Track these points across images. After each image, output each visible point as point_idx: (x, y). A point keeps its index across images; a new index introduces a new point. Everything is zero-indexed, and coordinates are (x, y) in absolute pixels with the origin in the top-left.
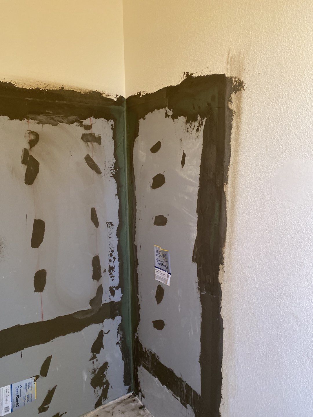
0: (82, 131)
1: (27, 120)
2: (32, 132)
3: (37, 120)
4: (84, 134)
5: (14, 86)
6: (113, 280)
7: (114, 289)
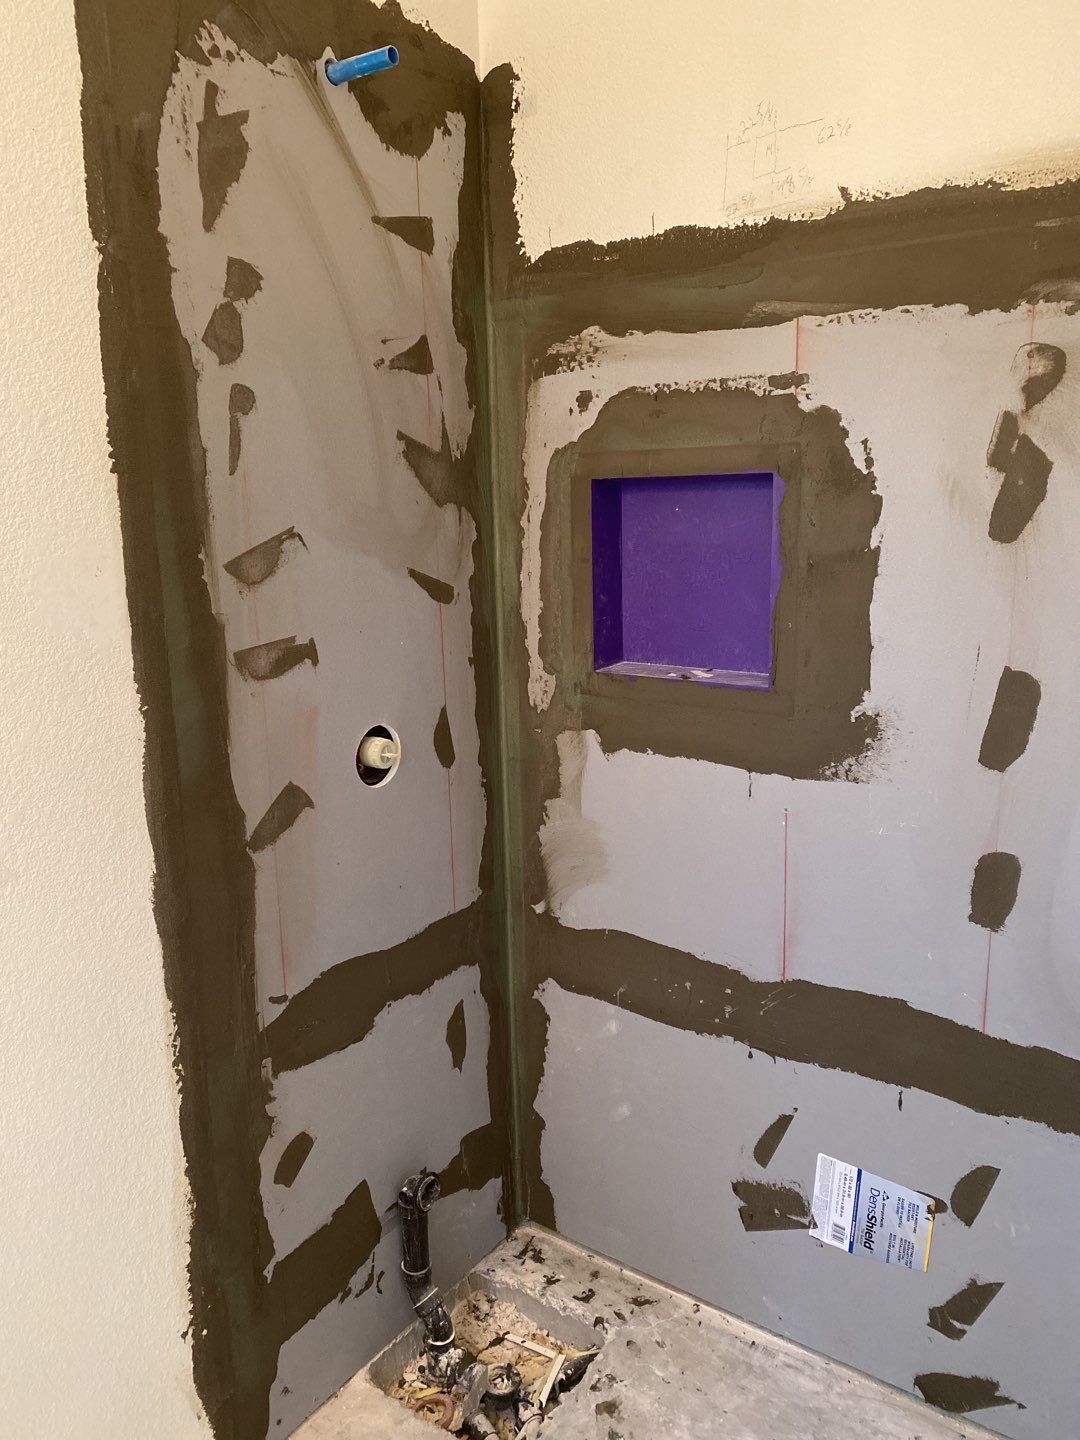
1: (1028, 306)
2: (1042, 349)
3: (1066, 300)
5: (1003, 189)
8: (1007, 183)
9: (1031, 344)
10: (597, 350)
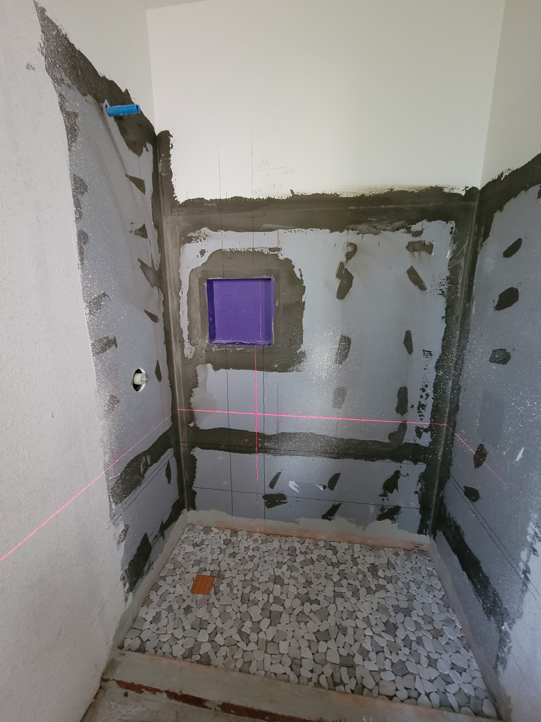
0: (409, 238)
1: (347, 231)
2: (351, 244)
3: (357, 231)
4: (411, 242)
5: (339, 196)
6: (421, 419)
7: (422, 430)
9: (348, 242)
10: (207, 236)
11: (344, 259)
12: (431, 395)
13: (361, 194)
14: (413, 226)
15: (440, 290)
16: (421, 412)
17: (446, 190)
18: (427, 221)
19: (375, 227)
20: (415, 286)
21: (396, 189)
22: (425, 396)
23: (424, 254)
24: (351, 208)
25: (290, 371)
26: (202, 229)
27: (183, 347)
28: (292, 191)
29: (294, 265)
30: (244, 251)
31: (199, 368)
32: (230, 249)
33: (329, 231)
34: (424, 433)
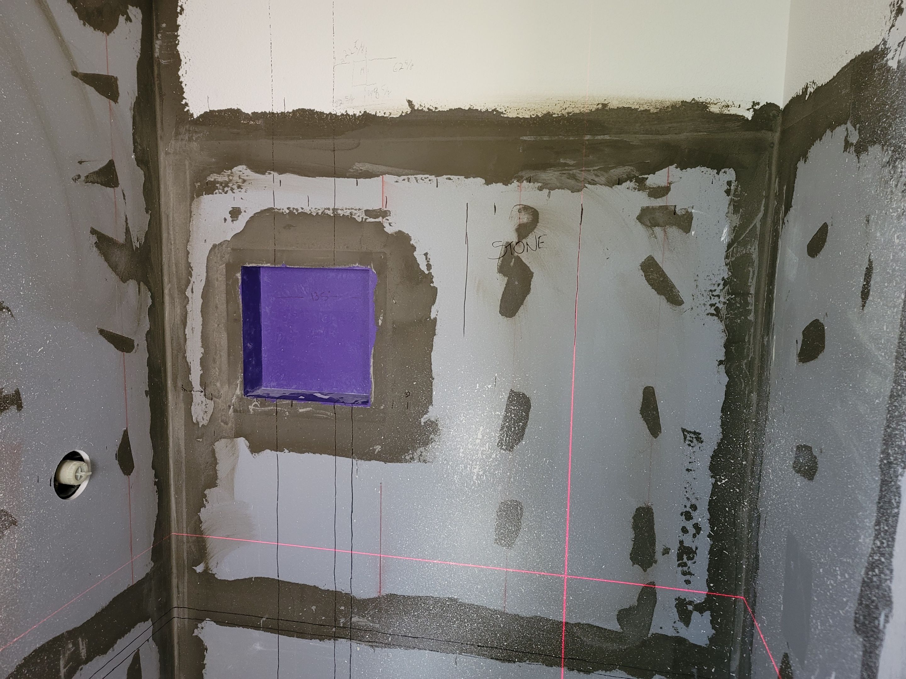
0: (641, 200)
1: (518, 183)
2: (526, 208)
3: (538, 182)
4: (648, 207)
5: (502, 115)
6: (688, 582)
7: (690, 608)
8: (504, 112)
9: (520, 205)
10: (244, 181)
11: (513, 238)
12: (706, 528)
13: (545, 112)
14: (651, 177)
15: (712, 305)
16: (685, 565)
17: (714, 109)
18: (677, 168)
19: (574, 177)
20: (659, 296)
21: (614, 104)
22: (692, 531)
23: (674, 232)
24: (525, 138)
25: (406, 461)
26: (235, 168)
27: (189, 401)
28: (410, 102)
29: (415, 245)
30: (317, 213)
31: (220, 446)
32: (288, 208)
33: (484, 181)
34: (696, 615)
